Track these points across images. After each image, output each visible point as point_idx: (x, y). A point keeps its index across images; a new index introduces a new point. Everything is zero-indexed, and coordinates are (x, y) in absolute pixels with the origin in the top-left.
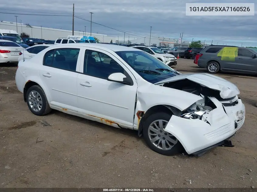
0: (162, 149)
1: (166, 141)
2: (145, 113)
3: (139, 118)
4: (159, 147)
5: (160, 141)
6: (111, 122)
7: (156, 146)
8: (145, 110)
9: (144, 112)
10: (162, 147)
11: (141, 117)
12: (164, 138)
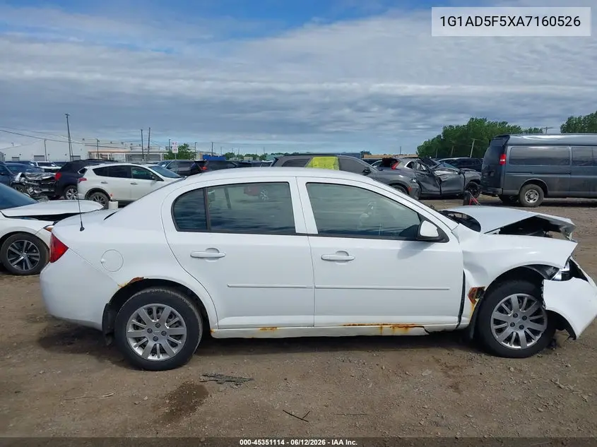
0: (520, 347)
1: (525, 332)
2: (485, 290)
3: (473, 302)
4: (513, 347)
5: (515, 334)
6: (407, 327)
7: (508, 345)
8: (486, 285)
9: (484, 287)
10: (520, 345)
11: (477, 300)
12: (521, 327)
